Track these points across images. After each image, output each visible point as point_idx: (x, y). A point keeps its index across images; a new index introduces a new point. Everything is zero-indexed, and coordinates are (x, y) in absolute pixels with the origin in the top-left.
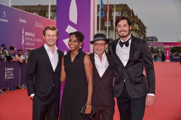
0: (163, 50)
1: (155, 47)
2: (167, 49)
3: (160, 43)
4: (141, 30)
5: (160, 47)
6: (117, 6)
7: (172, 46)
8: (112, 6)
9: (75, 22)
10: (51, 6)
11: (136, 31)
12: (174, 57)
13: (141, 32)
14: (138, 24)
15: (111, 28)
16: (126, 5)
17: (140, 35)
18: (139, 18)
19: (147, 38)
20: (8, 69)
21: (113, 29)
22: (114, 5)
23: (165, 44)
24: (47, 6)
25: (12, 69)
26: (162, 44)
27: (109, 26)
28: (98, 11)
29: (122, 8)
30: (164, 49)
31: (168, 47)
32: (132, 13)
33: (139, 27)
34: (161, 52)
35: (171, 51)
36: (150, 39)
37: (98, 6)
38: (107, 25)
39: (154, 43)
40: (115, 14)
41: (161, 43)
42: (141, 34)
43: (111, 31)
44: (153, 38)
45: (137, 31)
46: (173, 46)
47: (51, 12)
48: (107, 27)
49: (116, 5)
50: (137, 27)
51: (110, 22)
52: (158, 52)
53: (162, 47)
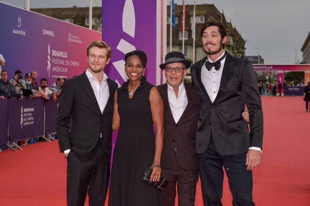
0: (272, 77)
1: (260, 73)
2: (280, 75)
3: (267, 66)
4: (236, 46)
5: (268, 72)
6: (199, 7)
7: (286, 71)
8: (190, 8)
9: (132, 34)
10: (94, 9)
12: (290, 89)
13: (237, 49)
14: (232, 35)
15: (189, 43)
16: (212, 6)
17: (235, 54)
18: (234, 27)
19: (247, 58)
20: (26, 110)
21: (191, 45)
22: (194, 5)
24: (88, 9)
25: (31, 110)
26: (271, 67)
27: (186, 39)
28: (168, 15)
29: (205, 11)
30: (275, 76)
31: (281, 72)
32: (222, 18)
33: (234, 41)
34: (270, 80)
35: (285, 79)
36: (251, 59)
37: (169, 7)
38: (183, 37)
39: (258, 66)
40: (195, 21)
41: (270, 66)
42: (238, 53)
43: (189, 48)
44: (256, 58)
45: (231, 47)
46: (289, 71)
47: (93, 17)
48: (182, 41)
49: (196, 5)
50: (231, 41)
51: (187, 33)
52: (264, 81)
53: (271, 73)
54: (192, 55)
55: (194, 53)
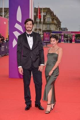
1: (66, 34)
2: (73, 35)
4: (58, 24)
6: (44, 9)
10: (4, 8)
11: (55, 24)
12: (77, 40)
14: (56, 20)
15: (40, 23)
16: (49, 8)
18: (57, 17)
19: (61, 29)
21: (41, 23)
22: (42, 8)
23: (72, 32)
24: (2, 8)
29: (46, 10)
32: (52, 13)
33: (57, 22)
34: (70, 37)
36: (63, 29)
38: (38, 20)
39: (66, 32)
40: (42, 14)
41: (70, 32)
42: (58, 26)
43: (40, 24)
44: (65, 28)
47: (4, 12)
48: (37, 22)
50: (56, 22)
52: (68, 37)
53: (70, 34)
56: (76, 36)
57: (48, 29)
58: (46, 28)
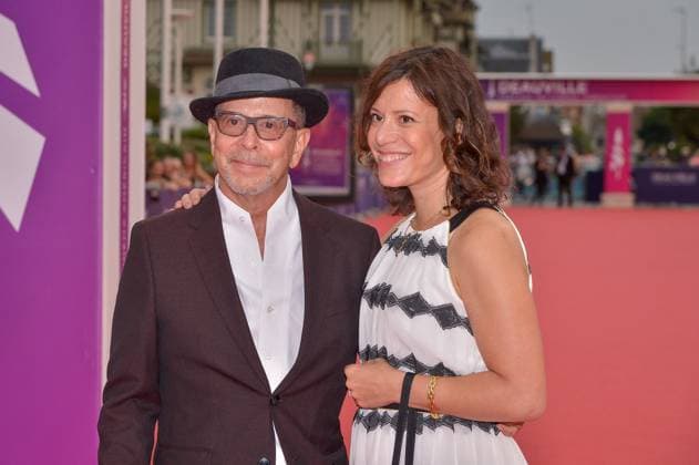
1: (536, 110)
2: (615, 120)
3: (565, 82)
5: (568, 109)
7: (646, 104)
12: (658, 178)
13: (444, 8)
17: (436, 29)
19: (483, 48)
23: (600, 87)
26: (582, 89)
30: (597, 120)
31: (622, 105)
35: (642, 134)
36: (498, 53)
39: (531, 81)
41: (575, 82)
42: (446, 24)
44: (522, 45)
46: (656, 104)
53: (580, 110)
54: (258, 32)
55: (264, 26)
56: (653, 131)
57: (335, 54)
58: (308, 46)
